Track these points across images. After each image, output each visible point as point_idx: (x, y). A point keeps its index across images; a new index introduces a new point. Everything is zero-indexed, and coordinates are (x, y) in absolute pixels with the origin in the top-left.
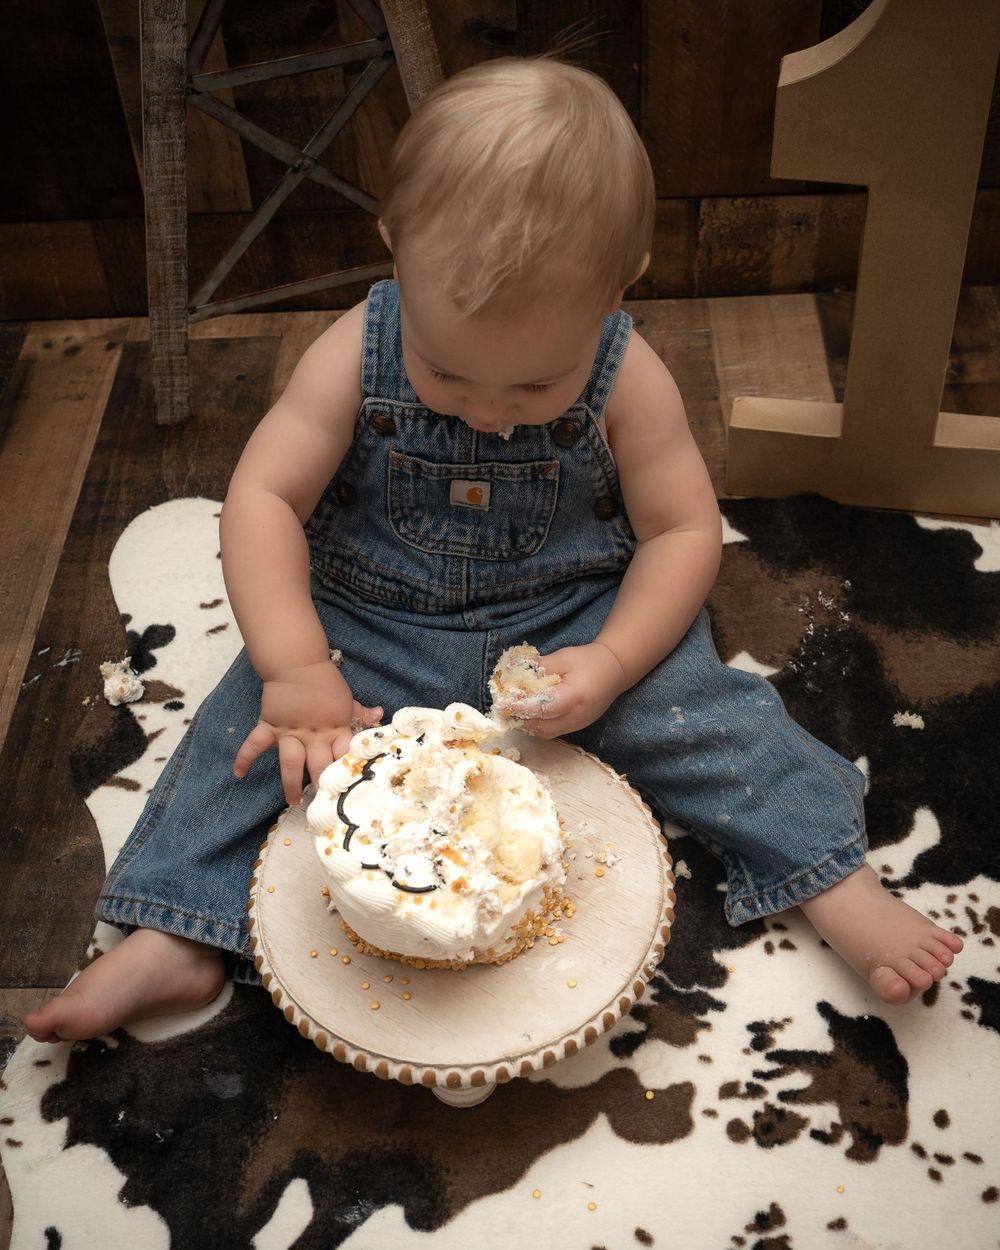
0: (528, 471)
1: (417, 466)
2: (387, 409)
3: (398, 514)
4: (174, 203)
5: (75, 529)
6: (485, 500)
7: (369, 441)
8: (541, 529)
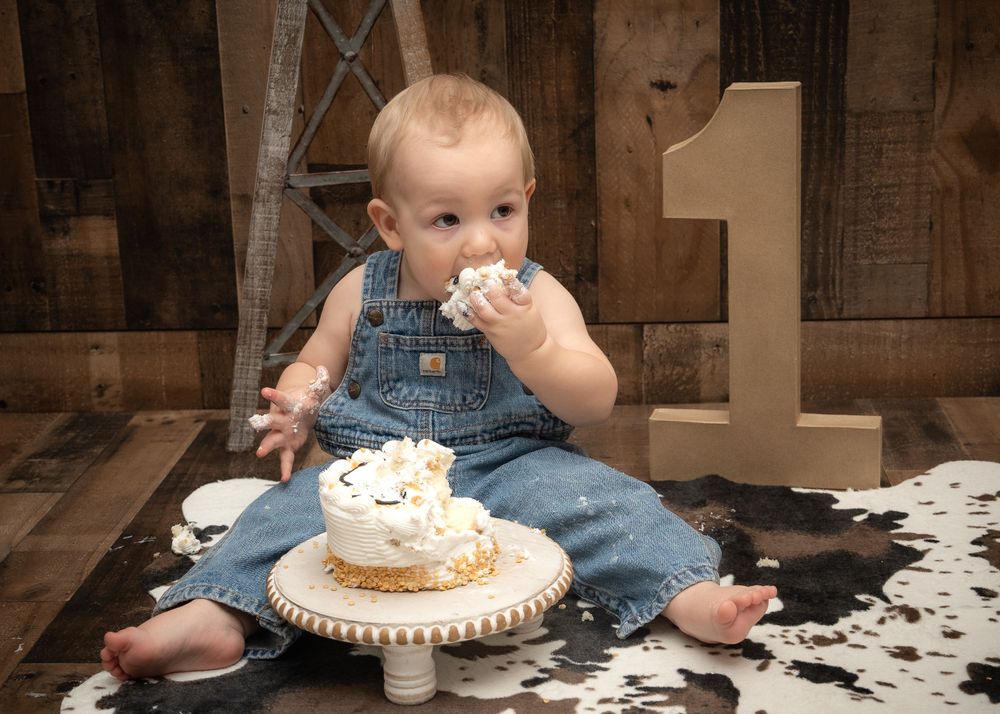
0: (470, 341)
1: (397, 340)
2: (378, 304)
3: (386, 388)
4: (265, 263)
5: (158, 491)
6: (442, 366)
7: (366, 333)
8: (483, 392)
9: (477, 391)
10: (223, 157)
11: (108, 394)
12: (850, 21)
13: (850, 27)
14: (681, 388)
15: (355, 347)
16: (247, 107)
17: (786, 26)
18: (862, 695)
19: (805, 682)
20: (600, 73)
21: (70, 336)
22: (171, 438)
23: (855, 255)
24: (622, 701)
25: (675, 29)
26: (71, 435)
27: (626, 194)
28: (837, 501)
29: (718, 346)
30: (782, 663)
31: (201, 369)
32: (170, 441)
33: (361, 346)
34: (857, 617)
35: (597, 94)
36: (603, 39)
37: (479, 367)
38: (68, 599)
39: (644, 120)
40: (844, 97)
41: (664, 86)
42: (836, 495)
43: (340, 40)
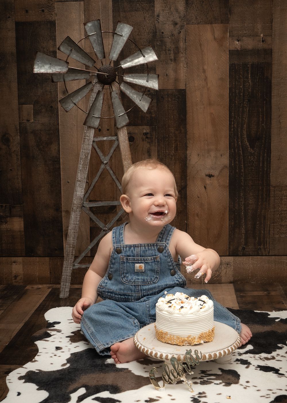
0: (153, 258)
1: (127, 259)
2: (120, 246)
3: (123, 276)
4: (75, 233)
6: (143, 268)
7: (115, 256)
8: (157, 276)
9: (155, 276)
10: (60, 198)
11: (18, 278)
12: (272, 156)
13: (272, 158)
14: (215, 279)
15: (111, 261)
16: (69, 181)
17: (251, 157)
18: (281, 376)
19: (262, 372)
20: (188, 171)
21: (6, 258)
22: (40, 293)
23: (274, 234)
24: (200, 378)
25: (214, 157)
26: (5, 292)
27: (197, 212)
28: (270, 315)
29: (228, 264)
30: (254, 366)
31: (50, 270)
32: (40, 294)
33: (113, 261)
34: (278, 351)
35: (188, 178)
36: (190, 160)
37: (156, 267)
38: (7, 345)
39: (203, 187)
40: (270, 181)
41: (210, 176)
42: (269, 313)
43: (102, 157)
